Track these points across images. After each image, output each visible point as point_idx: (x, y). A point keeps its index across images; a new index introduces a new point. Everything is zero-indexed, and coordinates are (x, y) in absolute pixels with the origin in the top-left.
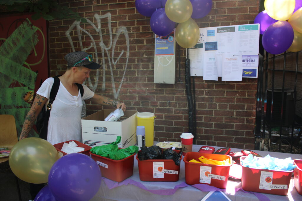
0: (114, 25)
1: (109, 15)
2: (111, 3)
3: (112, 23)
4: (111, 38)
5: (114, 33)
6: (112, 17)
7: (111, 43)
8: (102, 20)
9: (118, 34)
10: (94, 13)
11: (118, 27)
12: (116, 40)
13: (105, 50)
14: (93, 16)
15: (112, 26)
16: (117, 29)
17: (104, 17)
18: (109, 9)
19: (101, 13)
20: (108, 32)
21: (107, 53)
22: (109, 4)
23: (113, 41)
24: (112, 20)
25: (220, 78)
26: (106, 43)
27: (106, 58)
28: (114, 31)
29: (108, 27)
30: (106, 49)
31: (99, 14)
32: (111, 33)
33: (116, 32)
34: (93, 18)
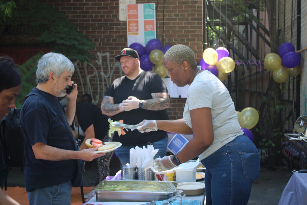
0: (111, 61)
1: (108, 54)
2: (110, 46)
3: (110, 59)
4: (109, 69)
5: (111, 66)
6: (110, 55)
7: (109, 72)
8: (103, 57)
9: (114, 67)
10: (97, 52)
11: (114, 62)
12: (113, 71)
13: (104, 77)
14: (96, 53)
15: (110, 61)
16: (113, 64)
17: (104, 55)
18: (108, 50)
19: (102, 52)
20: (107, 65)
21: (106, 79)
22: (108, 47)
23: (111, 72)
24: (110, 57)
25: (180, 96)
26: (106, 73)
27: (105, 83)
28: (112, 65)
29: (107, 61)
30: (106, 76)
31: (101, 53)
32: (109, 66)
33: (113, 66)
34: (96, 55)
